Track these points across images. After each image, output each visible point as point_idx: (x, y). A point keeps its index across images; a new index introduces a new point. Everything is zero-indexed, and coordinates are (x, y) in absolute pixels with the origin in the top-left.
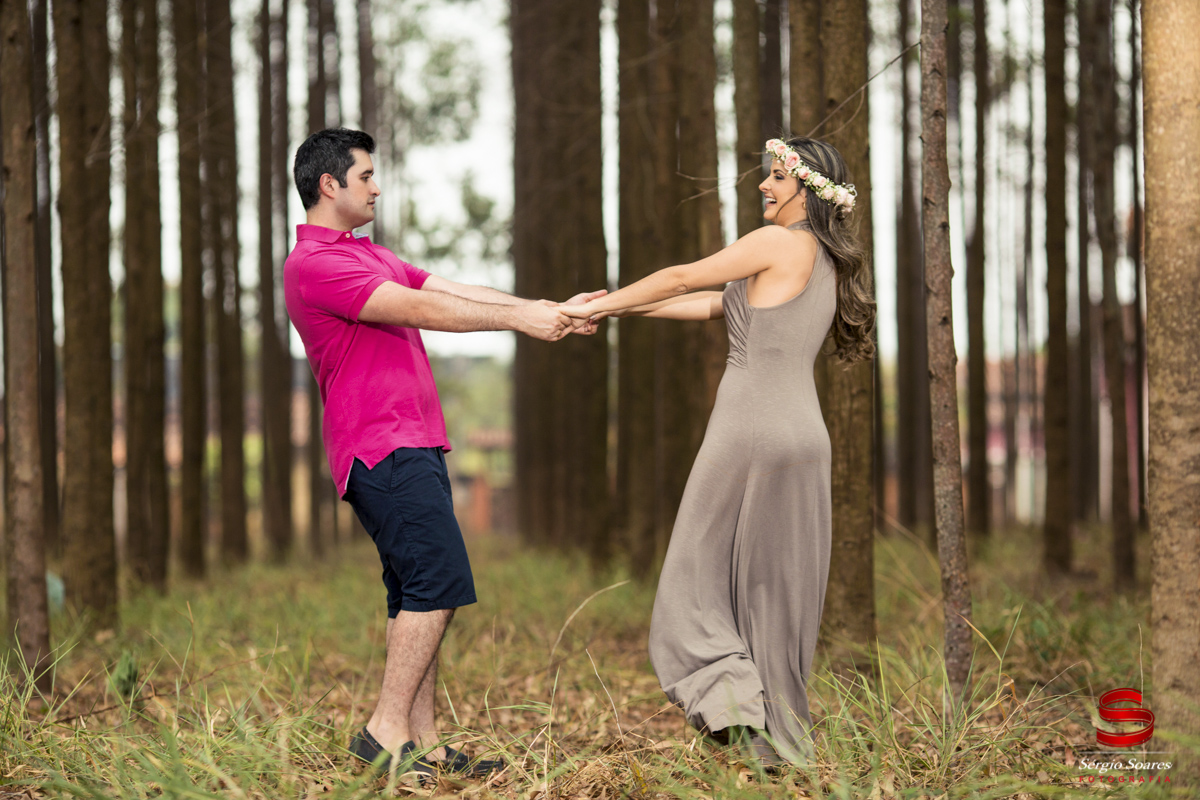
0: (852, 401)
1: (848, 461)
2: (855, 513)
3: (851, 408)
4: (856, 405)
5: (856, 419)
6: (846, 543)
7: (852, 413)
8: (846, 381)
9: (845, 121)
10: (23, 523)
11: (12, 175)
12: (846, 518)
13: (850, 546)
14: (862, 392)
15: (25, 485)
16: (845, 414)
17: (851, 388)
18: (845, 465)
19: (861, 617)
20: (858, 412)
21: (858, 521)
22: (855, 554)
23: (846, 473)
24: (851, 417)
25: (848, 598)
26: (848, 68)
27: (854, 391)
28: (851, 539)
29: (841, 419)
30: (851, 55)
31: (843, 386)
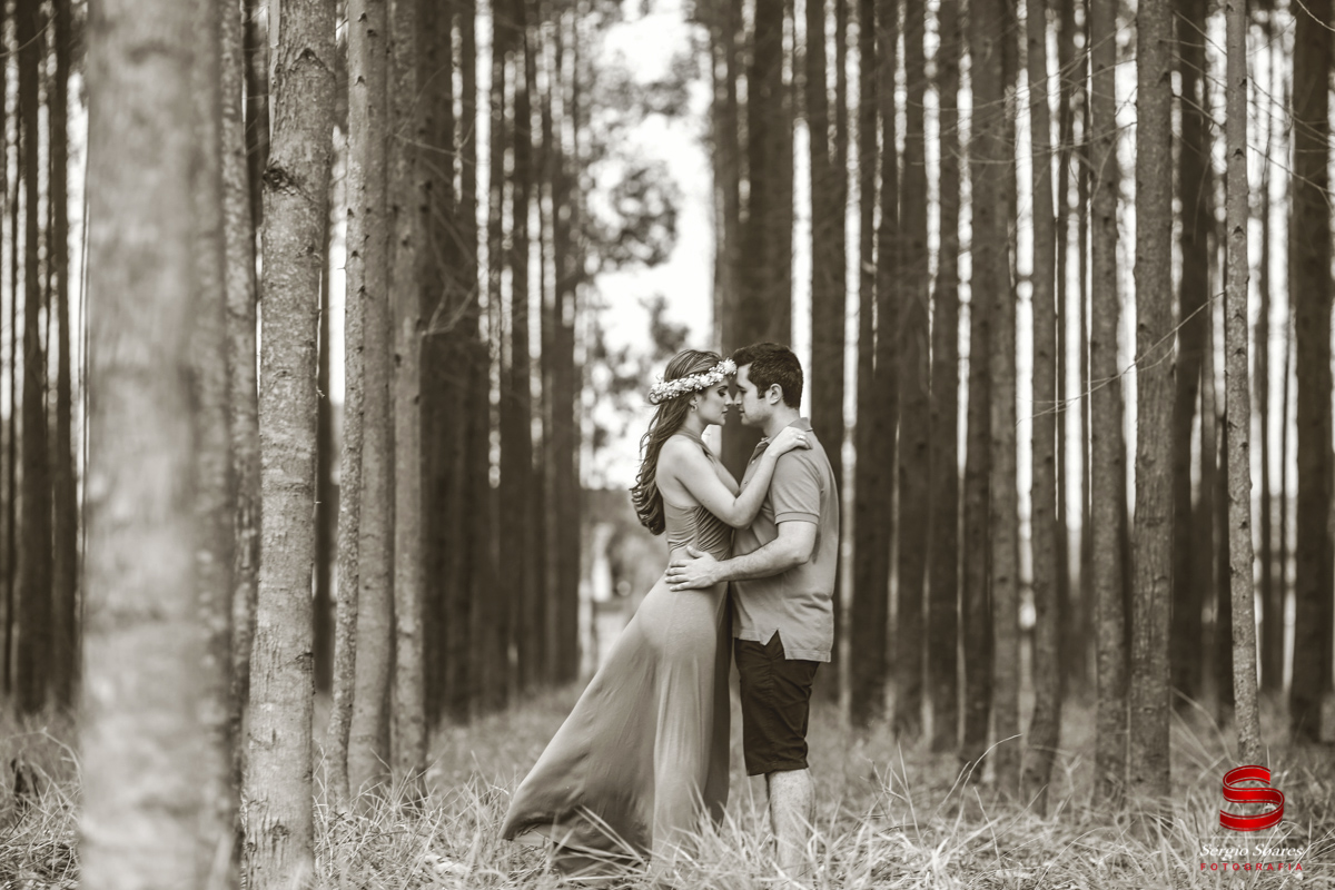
0: (1154, 587)
1: (1150, 638)
2: (1154, 683)
3: (1153, 592)
4: (1157, 590)
5: (1157, 602)
6: (1146, 709)
7: (1154, 596)
8: (1149, 568)
9: (1153, 344)
10: (405, 669)
11: (402, 362)
12: (1146, 688)
13: (1149, 712)
14: (1163, 578)
15: (408, 636)
16: (1147, 597)
17: (1153, 575)
18: (1147, 641)
19: (1158, 773)
20: (1159, 595)
21: (1158, 690)
22: (1154, 719)
23: (1147, 648)
24: (1152, 600)
25: (1146, 757)
26: (1157, 298)
27: (1156, 577)
28: (1150, 706)
29: (1144, 601)
30: (1159, 286)
31: (1146, 573)
